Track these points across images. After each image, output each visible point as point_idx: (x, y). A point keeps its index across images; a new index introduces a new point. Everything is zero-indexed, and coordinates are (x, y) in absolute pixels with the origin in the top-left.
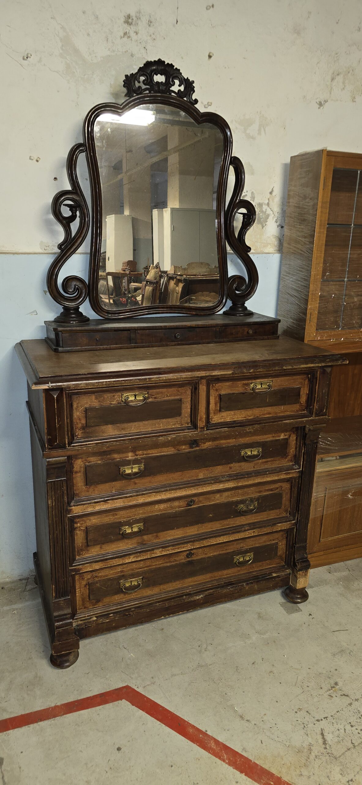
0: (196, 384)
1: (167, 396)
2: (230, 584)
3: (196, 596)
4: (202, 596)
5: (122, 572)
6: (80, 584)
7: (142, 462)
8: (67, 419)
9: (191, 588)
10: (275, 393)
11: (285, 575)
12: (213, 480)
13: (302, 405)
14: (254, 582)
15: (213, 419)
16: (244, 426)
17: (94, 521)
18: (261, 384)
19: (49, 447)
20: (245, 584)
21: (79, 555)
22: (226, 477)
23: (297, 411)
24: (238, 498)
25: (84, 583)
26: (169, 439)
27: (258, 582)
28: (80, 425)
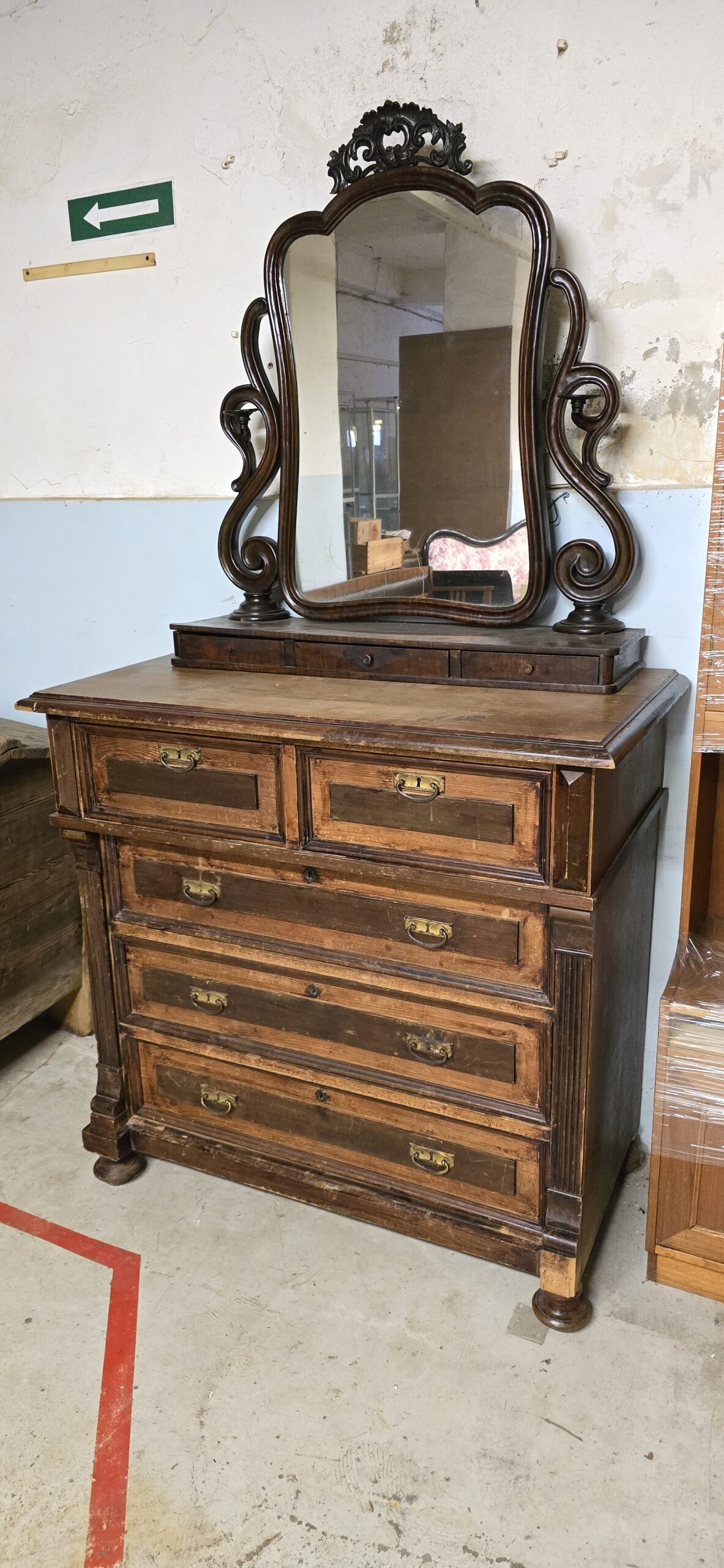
1: (233, 765)
2: (404, 1198)
3: (327, 1182)
4: (336, 1188)
5: (205, 1069)
6: (145, 1059)
7: (216, 881)
8: (79, 770)
9: (326, 1162)
10: (450, 806)
11: (528, 1245)
12: (348, 960)
15: (319, 832)
17: (154, 958)
18: (419, 780)
20: (429, 1213)
21: (135, 1007)
22: (376, 963)
24: (409, 1020)
27: (459, 1224)
28: (102, 786)
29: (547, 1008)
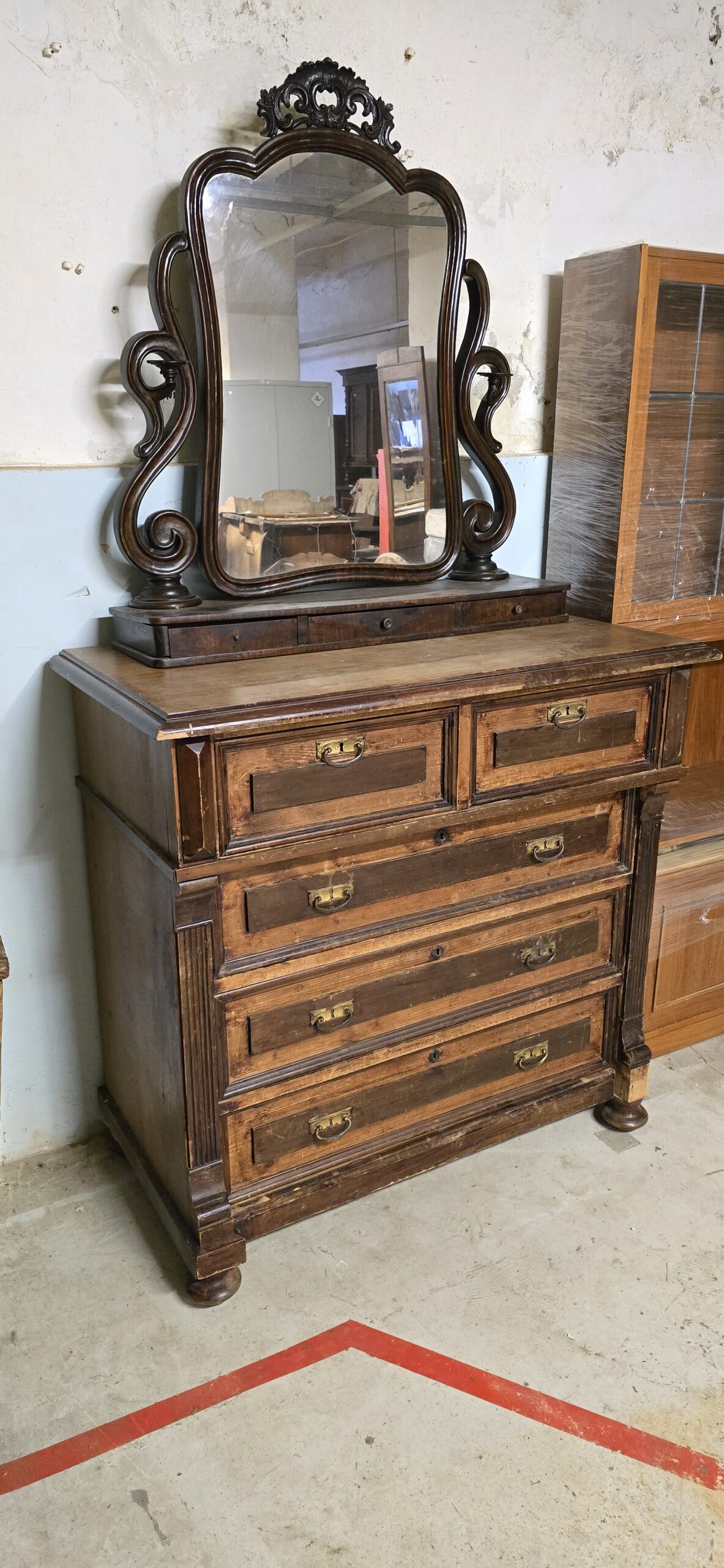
0: (453, 715)
1: (399, 742)
2: (509, 1106)
3: (450, 1134)
4: (460, 1134)
5: (312, 1101)
6: (236, 1132)
7: (349, 878)
8: (217, 800)
9: (437, 1120)
10: (592, 725)
11: (607, 1078)
12: (477, 905)
13: (638, 747)
14: (551, 1097)
15: (482, 784)
16: (538, 793)
17: (261, 1003)
18: (569, 708)
19: (186, 858)
20: (535, 1103)
21: (235, 1074)
22: (500, 897)
23: (629, 758)
24: (522, 938)
25: (243, 1130)
26: (406, 828)
27: (558, 1096)
28: (239, 811)
29: (627, 874)
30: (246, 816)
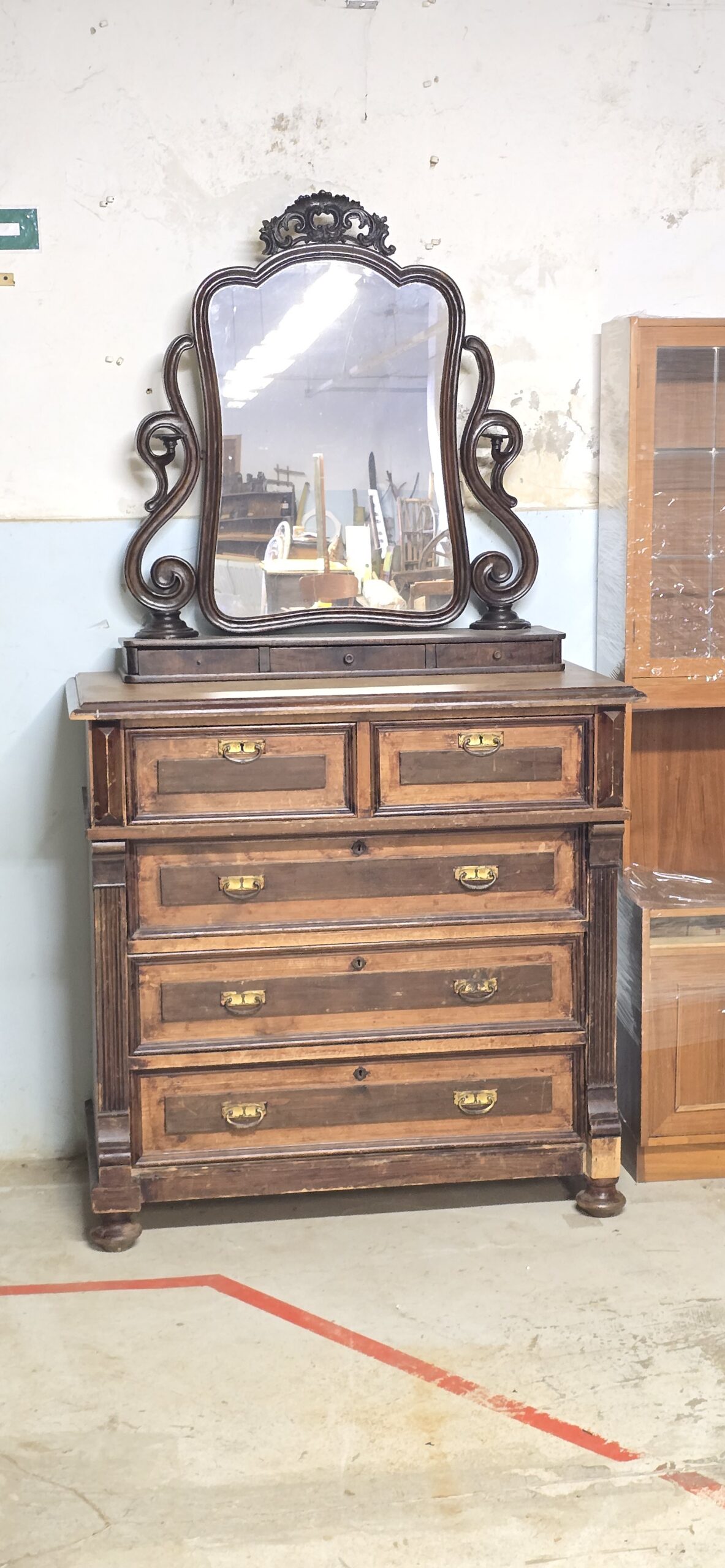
0: (352, 731)
1: (300, 750)
3: (373, 1158)
4: (385, 1161)
5: (227, 1086)
6: (149, 1096)
7: (259, 872)
9: (365, 1145)
10: (510, 756)
11: (572, 1149)
13: (570, 784)
14: (500, 1152)
15: (388, 799)
17: (174, 974)
18: (481, 738)
19: (96, 821)
21: (147, 1036)
23: (560, 794)
24: (456, 967)
25: (157, 1096)
26: (303, 826)
28: (147, 791)
29: (581, 921)
30: (154, 796)
